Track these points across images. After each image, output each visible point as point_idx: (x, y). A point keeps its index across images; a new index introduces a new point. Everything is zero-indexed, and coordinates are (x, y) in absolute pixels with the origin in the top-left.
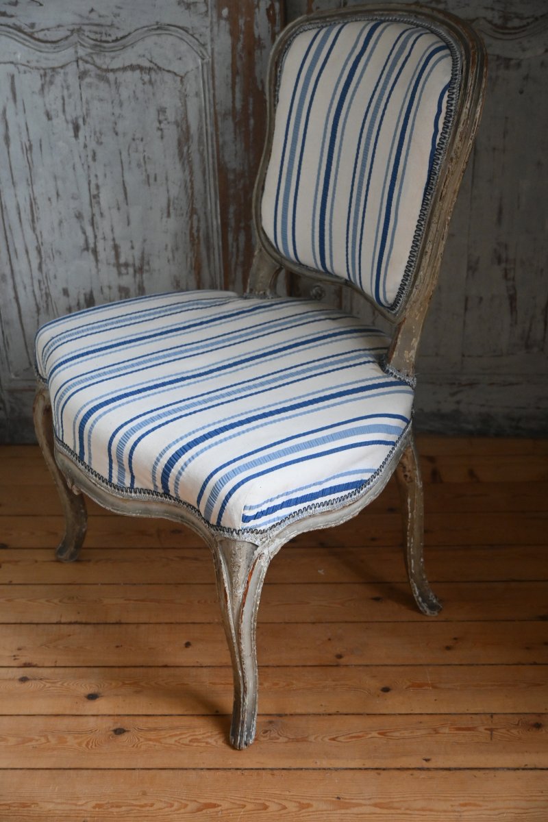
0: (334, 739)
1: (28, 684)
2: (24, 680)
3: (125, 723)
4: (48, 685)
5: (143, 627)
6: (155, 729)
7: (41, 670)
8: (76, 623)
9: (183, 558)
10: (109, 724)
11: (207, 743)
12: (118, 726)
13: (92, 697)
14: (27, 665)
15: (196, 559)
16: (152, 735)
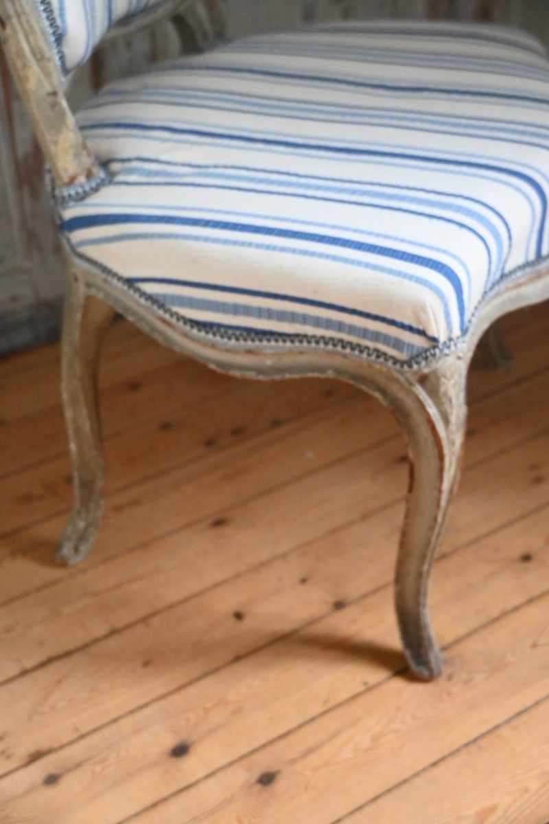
0: (534, 646)
1: (64, 783)
2: (51, 780)
3: (264, 763)
4: (98, 768)
5: (155, 621)
6: (311, 750)
7: (65, 753)
8: (50, 661)
9: (118, 509)
10: (241, 776)
11: (396, 731)
12: (257, 773)
13: (180, 751)
14: (35, 757)
15: (135, 503)
16: (314, 759)
